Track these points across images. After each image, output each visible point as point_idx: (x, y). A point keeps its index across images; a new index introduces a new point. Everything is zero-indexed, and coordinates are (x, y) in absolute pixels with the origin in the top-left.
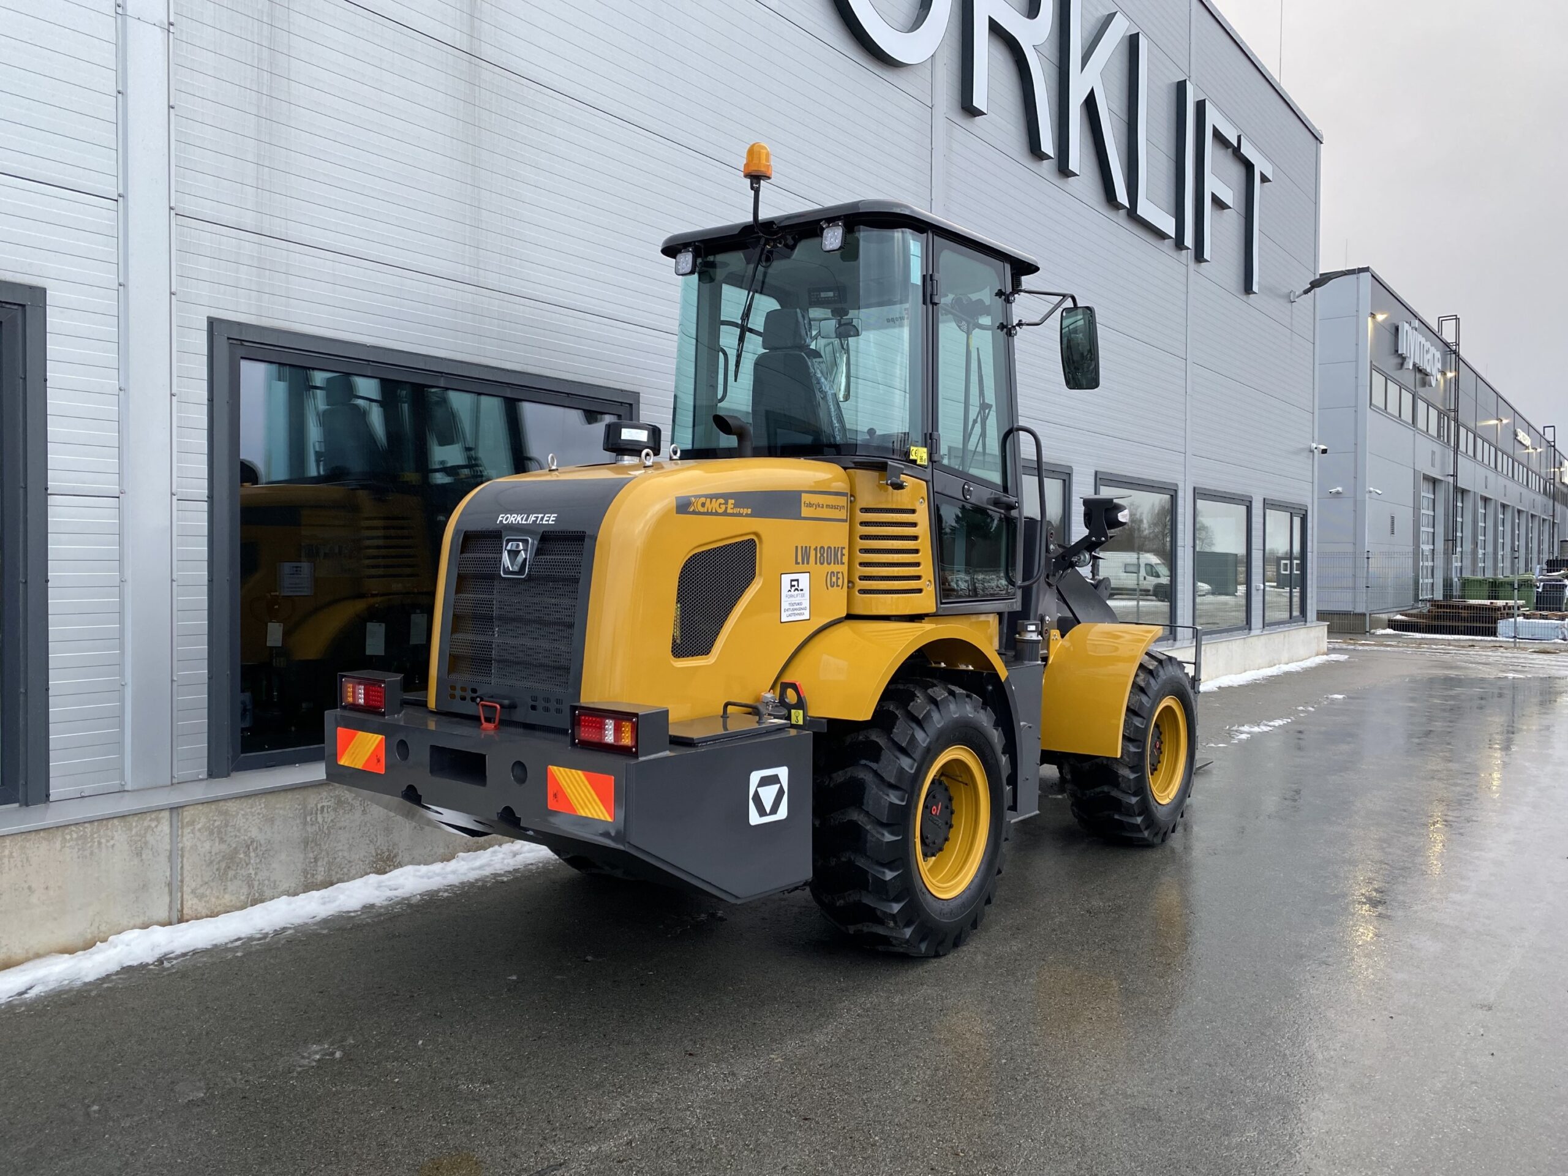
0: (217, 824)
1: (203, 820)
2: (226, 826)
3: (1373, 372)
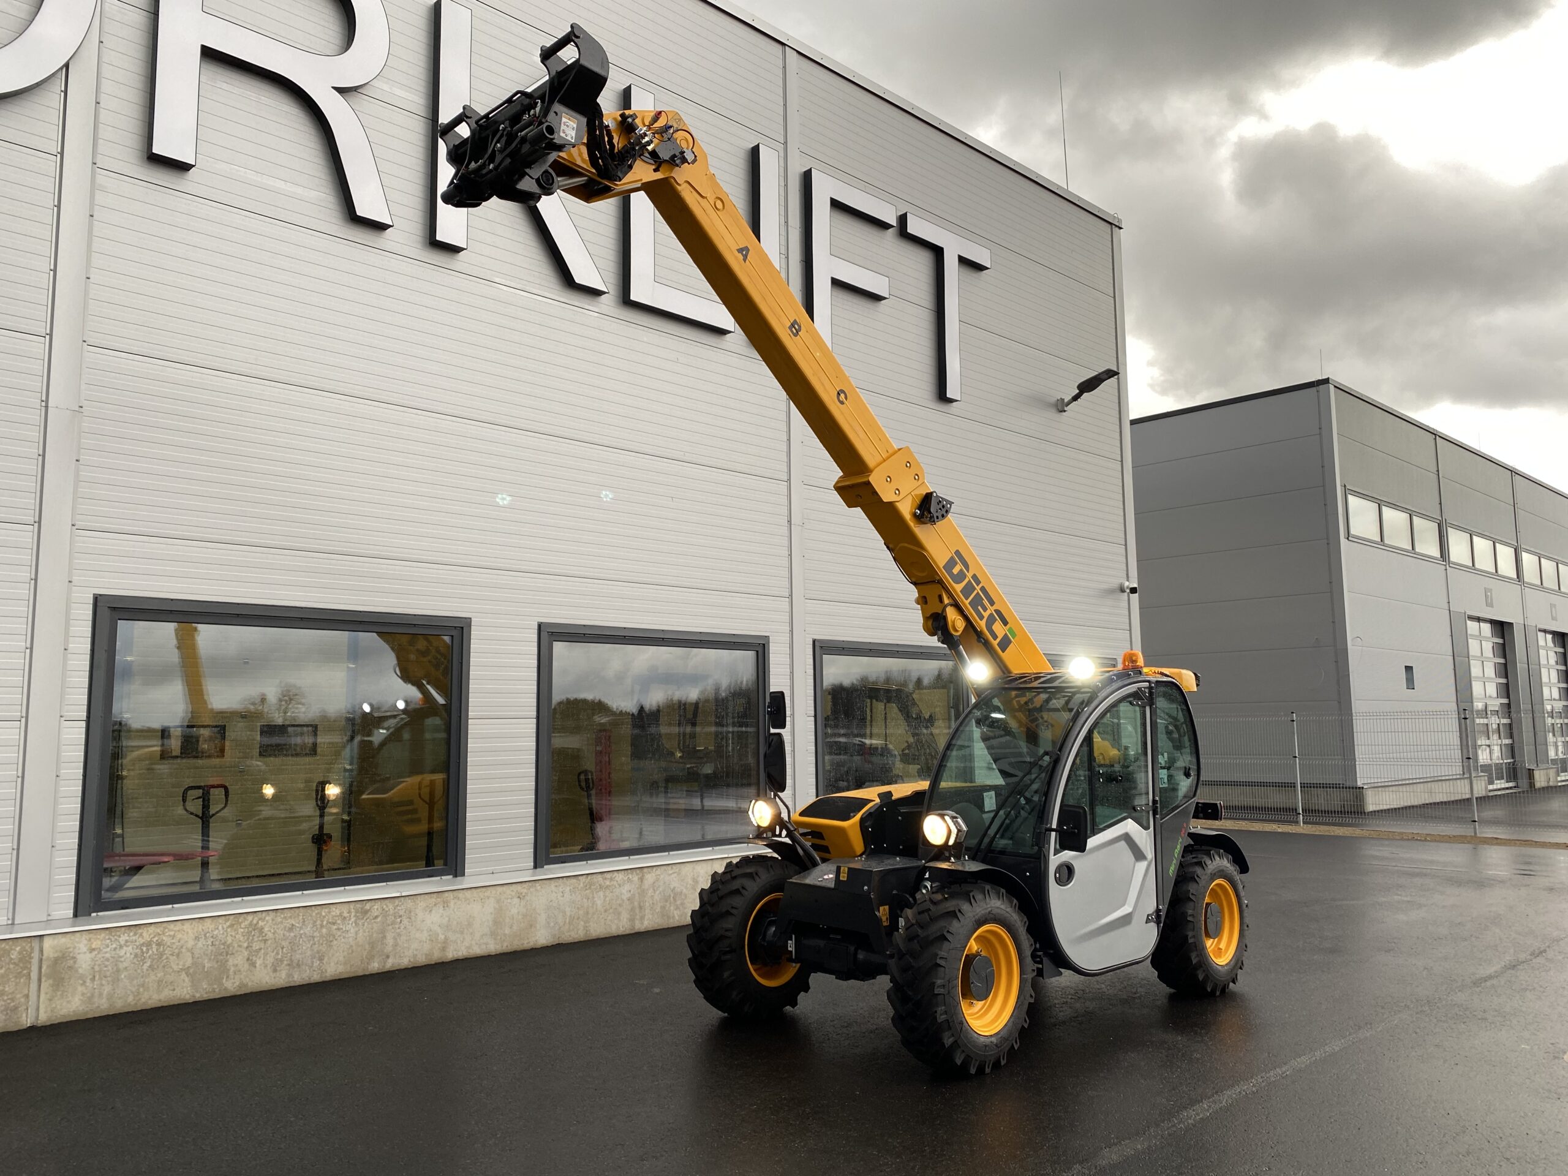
3: (1350, 497)
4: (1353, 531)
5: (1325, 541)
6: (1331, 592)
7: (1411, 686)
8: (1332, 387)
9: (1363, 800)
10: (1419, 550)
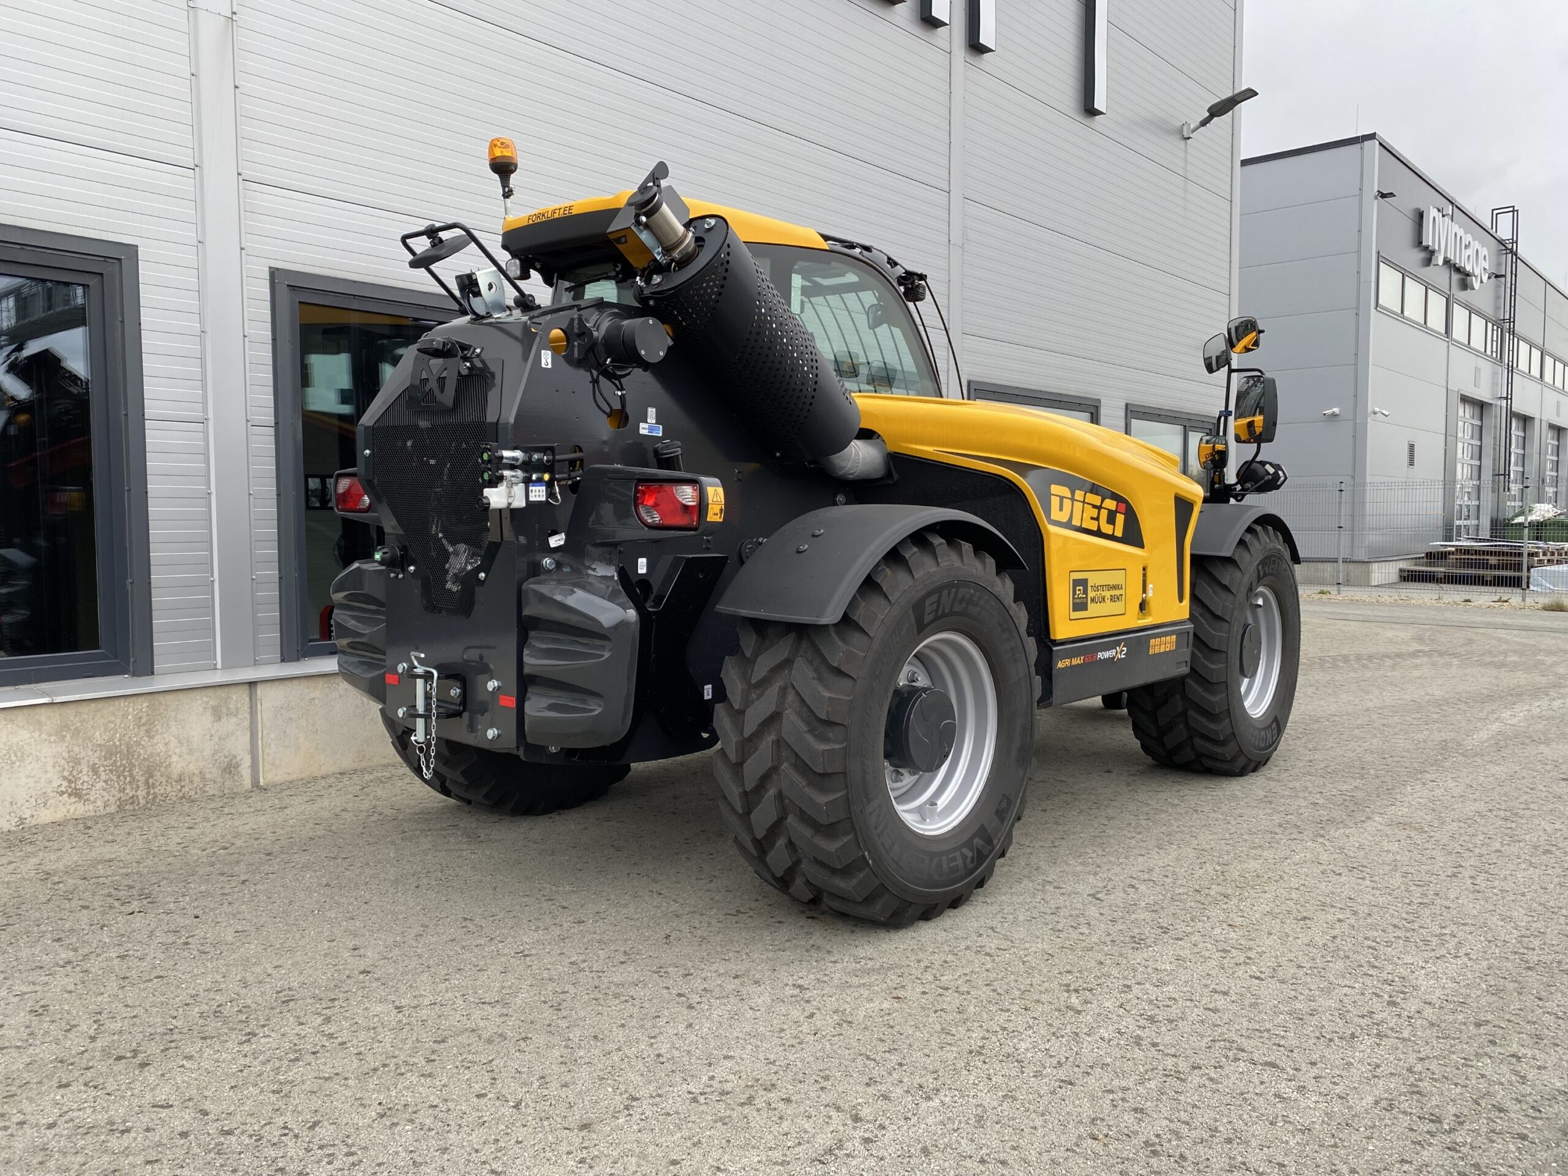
3: (1381, 264)
4: (1380, 302)
5: (1355, 311)
6: (1356, 364)
7: (1411, 463)
8: (1377, 143)
9: (1368, 574)
10: (1429, 324)
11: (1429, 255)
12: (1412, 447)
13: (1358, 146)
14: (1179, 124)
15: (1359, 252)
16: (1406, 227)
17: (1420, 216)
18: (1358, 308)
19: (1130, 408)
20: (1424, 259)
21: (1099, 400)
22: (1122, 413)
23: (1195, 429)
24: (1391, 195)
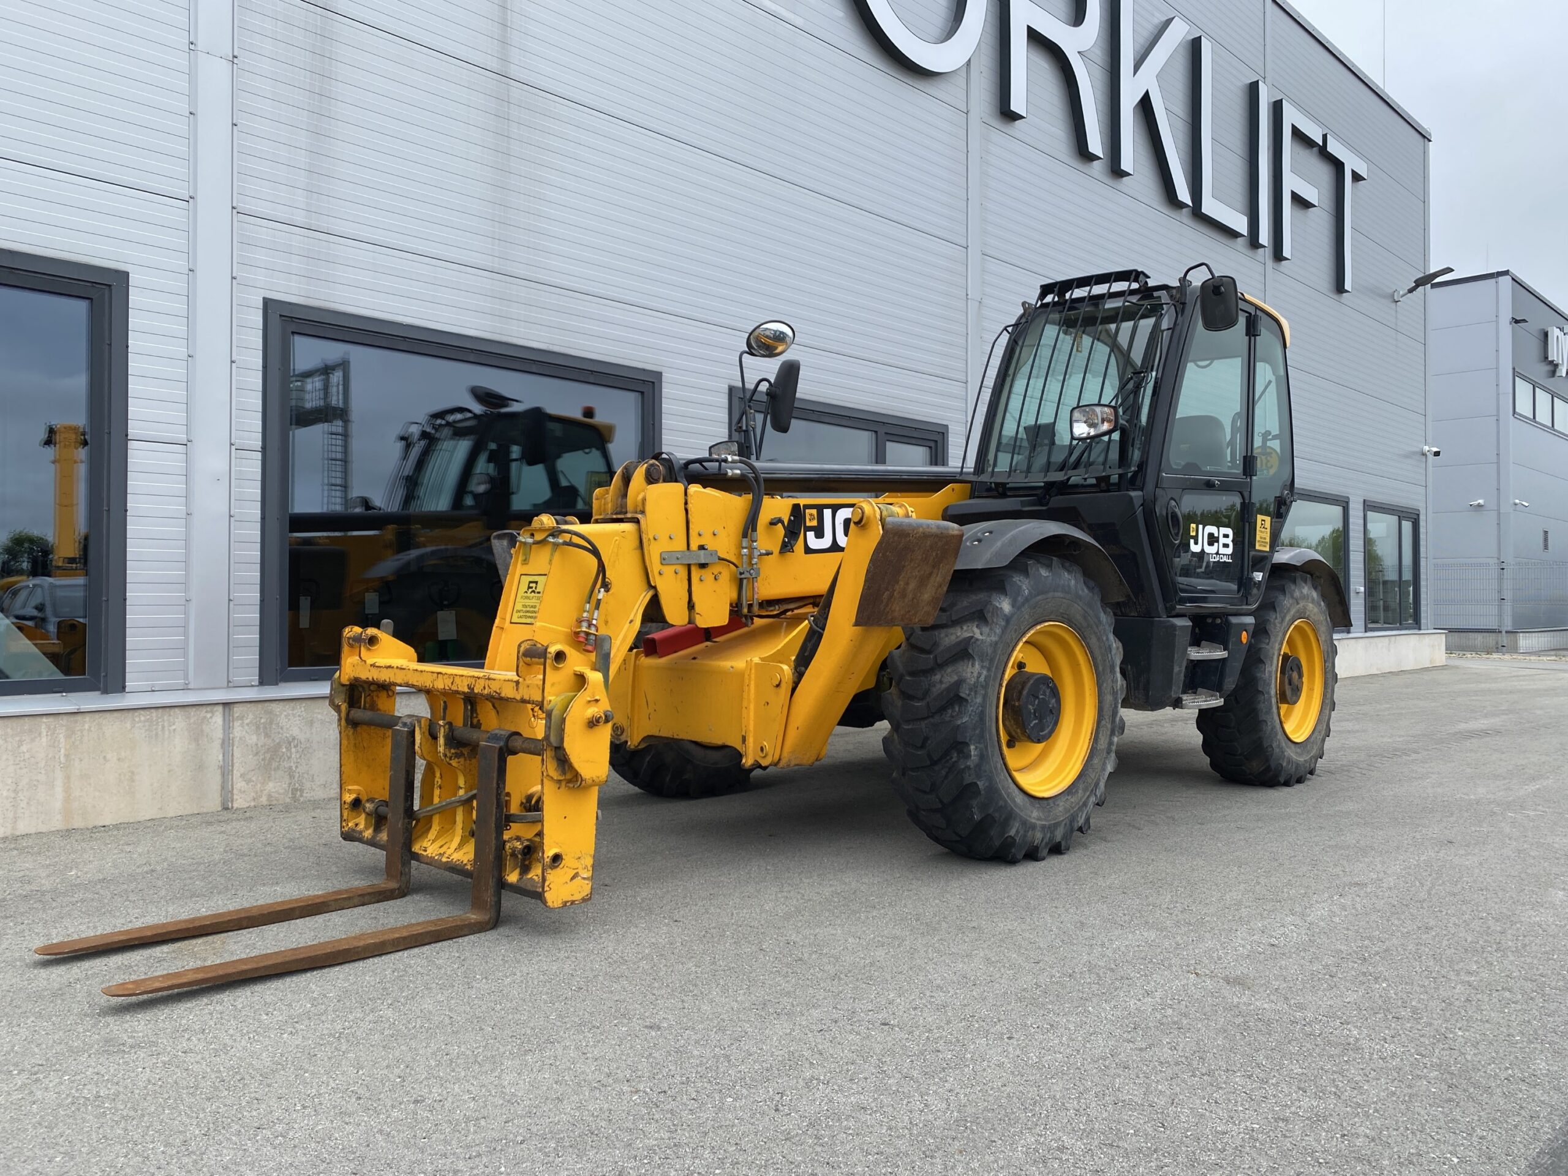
0: (263, 721)
1: (251, 716)
2: (271, 723)
3: (1517, 378)
4: (1517, 410)
5: (1495, 418)
6: (1498, 463)
7: (1546, 547)
8: (1510, 278)
9: (1516, 642)
10: (1556, 427)
11: (1554, 366)
12: (1546, 532)
13: (1493, 280)
14: (1391, 291)
15: (1497, 368)
16: (1535, 345)
17: (1546, 335)
18: (1498, 415)
19: (1366, 503)
20: (1548, 371)
21: (1348, 498)
22: (1362, 508)
23: (1407, 519)
24: (1524, 321)
